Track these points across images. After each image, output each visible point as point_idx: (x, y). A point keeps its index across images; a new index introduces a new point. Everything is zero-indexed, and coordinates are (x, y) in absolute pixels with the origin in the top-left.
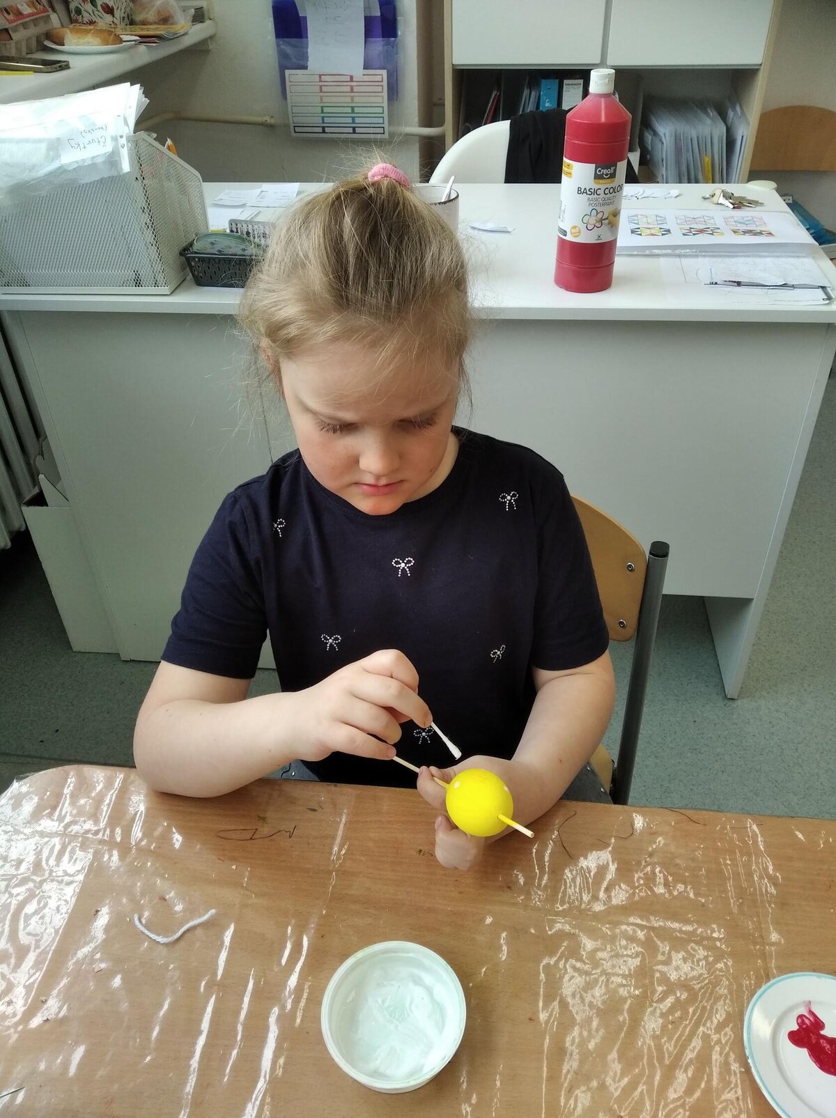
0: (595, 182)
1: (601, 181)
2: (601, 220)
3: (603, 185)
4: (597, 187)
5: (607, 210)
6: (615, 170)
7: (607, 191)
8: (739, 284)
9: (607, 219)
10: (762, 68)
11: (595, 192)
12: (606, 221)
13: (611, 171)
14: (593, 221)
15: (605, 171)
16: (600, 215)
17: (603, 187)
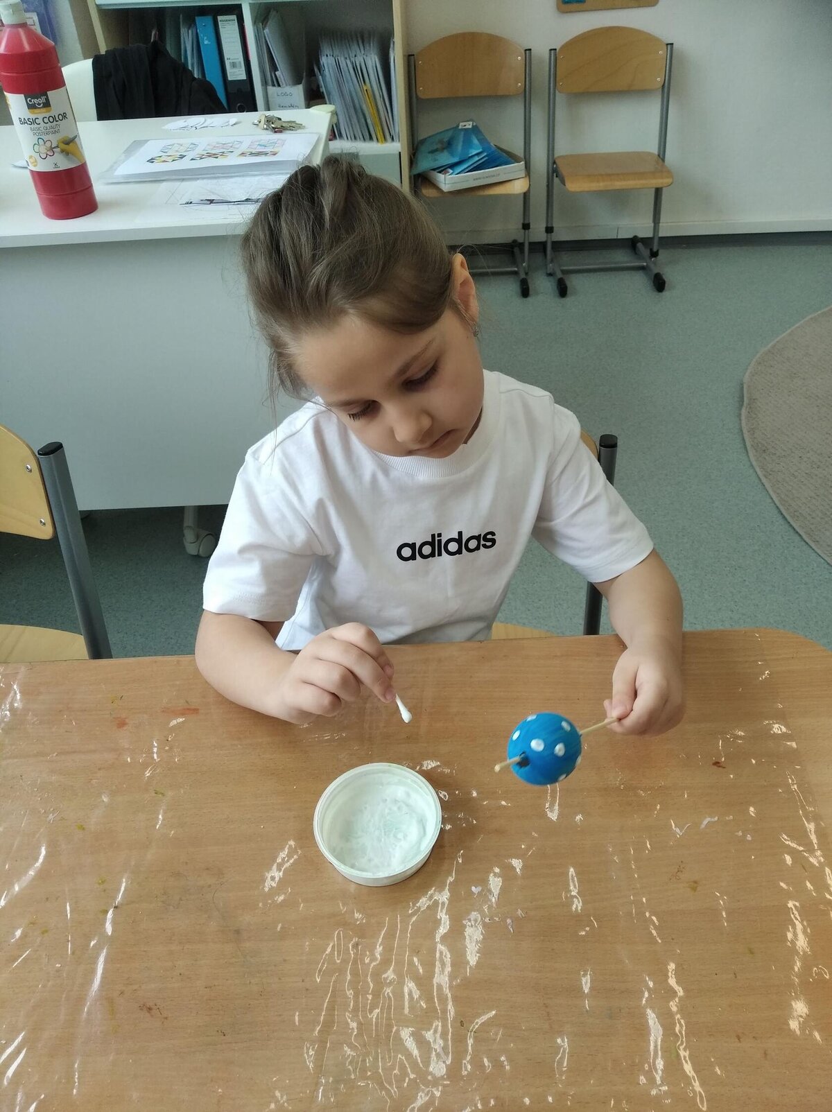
0: (31, 112)
1: (36, 111)
2: (52, 149)
3: (40, 114)
4: (34, 116)
5: (54, 139)
6: (47, 99)
7: (46, 120)
8: (211, 201)
9: (57, 147)
11: (34, 122)
12: (58, 149)
13: (42, 100)
14: (43, 149)
15: (36, 101)
16: (48, 144)
17: (40, 116)
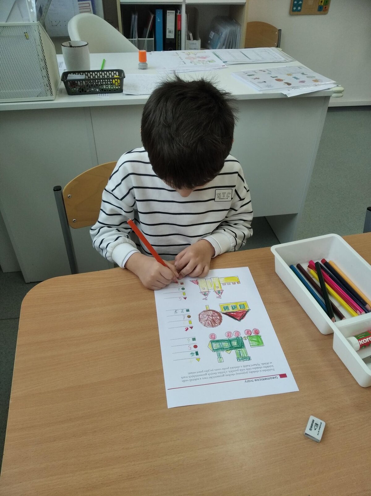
10: (246, 4)
